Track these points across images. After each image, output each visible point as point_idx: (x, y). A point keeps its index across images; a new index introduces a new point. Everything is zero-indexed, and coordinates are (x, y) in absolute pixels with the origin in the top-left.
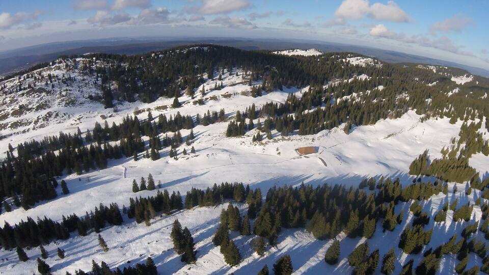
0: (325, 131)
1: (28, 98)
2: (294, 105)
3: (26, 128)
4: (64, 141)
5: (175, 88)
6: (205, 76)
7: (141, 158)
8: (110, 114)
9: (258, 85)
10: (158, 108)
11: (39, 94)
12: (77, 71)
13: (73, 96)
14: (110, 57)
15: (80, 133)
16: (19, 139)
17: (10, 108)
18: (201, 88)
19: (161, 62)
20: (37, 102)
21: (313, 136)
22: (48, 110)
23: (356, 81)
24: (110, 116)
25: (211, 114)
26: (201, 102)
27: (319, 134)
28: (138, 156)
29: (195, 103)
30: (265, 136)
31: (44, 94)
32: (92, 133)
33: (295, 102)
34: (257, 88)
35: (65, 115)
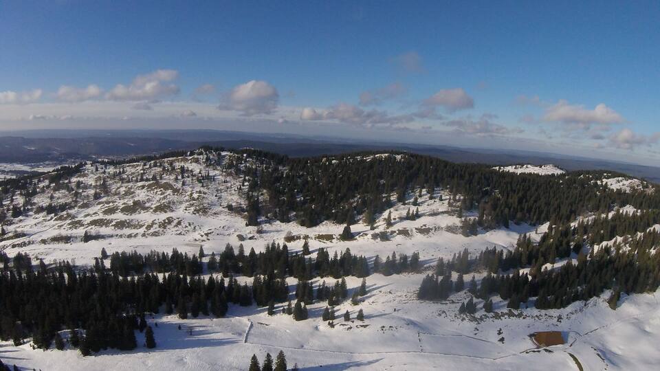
0: (578, 304)
1: (149, 193)
2: (529, 254)
3: (134, 231)
4: (177, 262)
5: (348, 210)
6: (394, 198)
7: (279, 311)
8: (251, 235)
9: (472, 218)
10: (320, 237)
11: (164, 191)
12: (219, 168)
13: (207, 201)
14: (266, 155)
15: (202, 255)
16: (120, 245)
17: (122, 201)
18: (385, 214)
19: (333, 171)
20: (158, 201)
21: (558, 310)
22: (169, 214)
23: (618, 217)
24: (251, 238)
25: (398, 257)
26: (384, 237)
27: (569, 308)
28: (275, 308)
29: (375, 236)
30: (481, 305)
31: (169, 192)
32: (218, 258)
33: (529, 250)
34: (471, 222)
35: (190, 225)
